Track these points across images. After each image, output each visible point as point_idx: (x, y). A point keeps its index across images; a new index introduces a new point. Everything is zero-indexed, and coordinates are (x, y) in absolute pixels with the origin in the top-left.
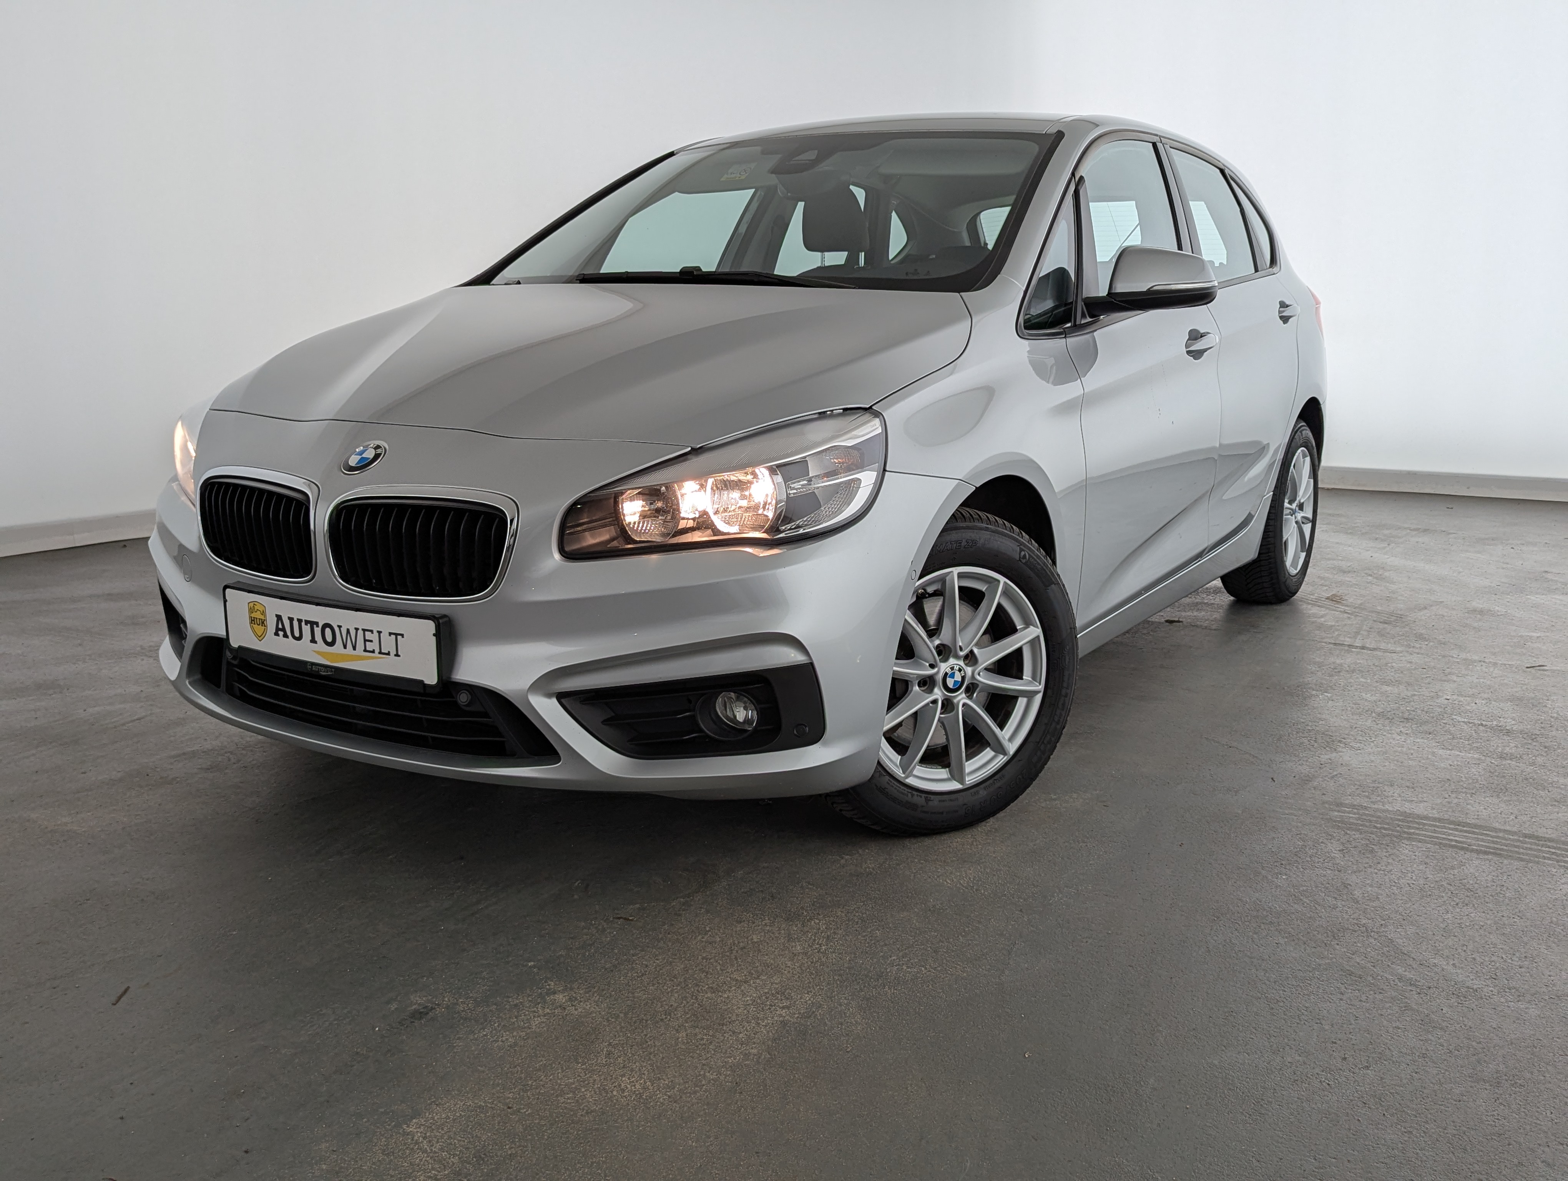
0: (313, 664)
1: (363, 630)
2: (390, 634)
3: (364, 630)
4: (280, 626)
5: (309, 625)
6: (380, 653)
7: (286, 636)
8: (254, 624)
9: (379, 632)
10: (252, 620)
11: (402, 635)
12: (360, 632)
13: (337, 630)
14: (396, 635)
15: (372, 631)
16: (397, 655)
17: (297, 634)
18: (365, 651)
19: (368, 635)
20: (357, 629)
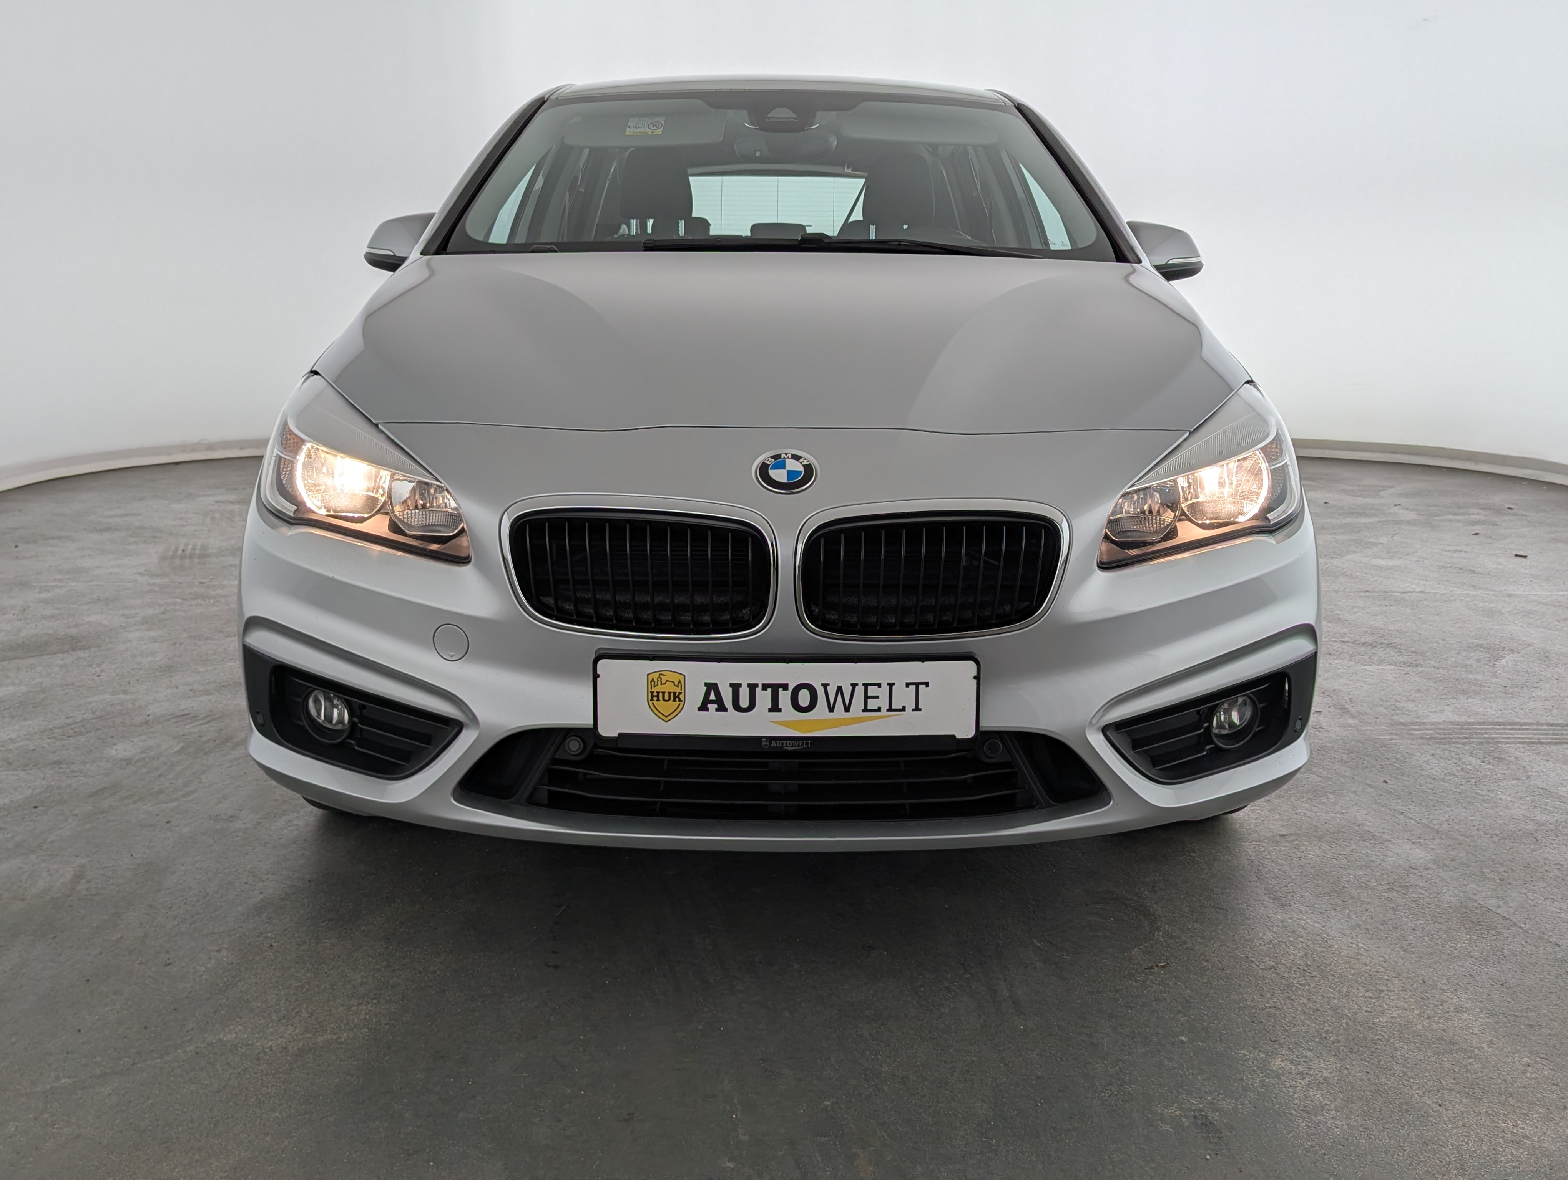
0: (771, 739)
1: (864, 684)
2: (908, 685)
3: (866, 686)
4: (712, 697)
5: (769, 690)
6: (890, 709)
7: (722, 708)
8: (658, 700)
9: (891, 685)
10: (652, 696)
11: (927, 684)
12: (860, 690)
13: (820, 691)
14: (917, 685)
15: (879, 685)
16: (917, 709)
17: (744, 702)
18: (866, 710)
19: (872, 691)
20: (854, 686)
